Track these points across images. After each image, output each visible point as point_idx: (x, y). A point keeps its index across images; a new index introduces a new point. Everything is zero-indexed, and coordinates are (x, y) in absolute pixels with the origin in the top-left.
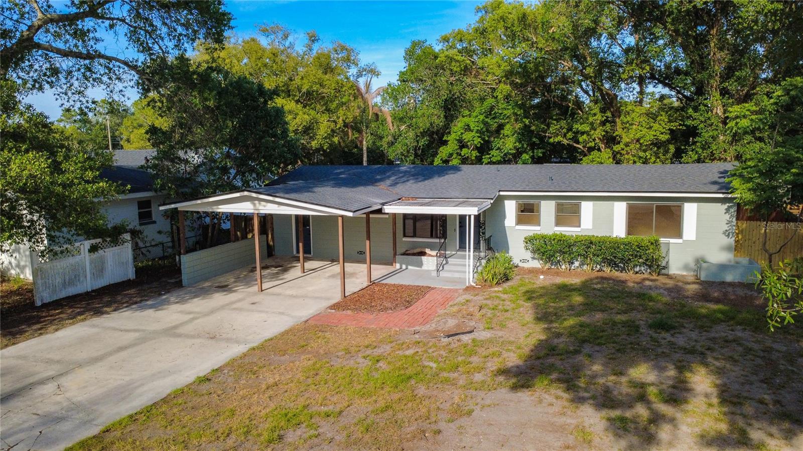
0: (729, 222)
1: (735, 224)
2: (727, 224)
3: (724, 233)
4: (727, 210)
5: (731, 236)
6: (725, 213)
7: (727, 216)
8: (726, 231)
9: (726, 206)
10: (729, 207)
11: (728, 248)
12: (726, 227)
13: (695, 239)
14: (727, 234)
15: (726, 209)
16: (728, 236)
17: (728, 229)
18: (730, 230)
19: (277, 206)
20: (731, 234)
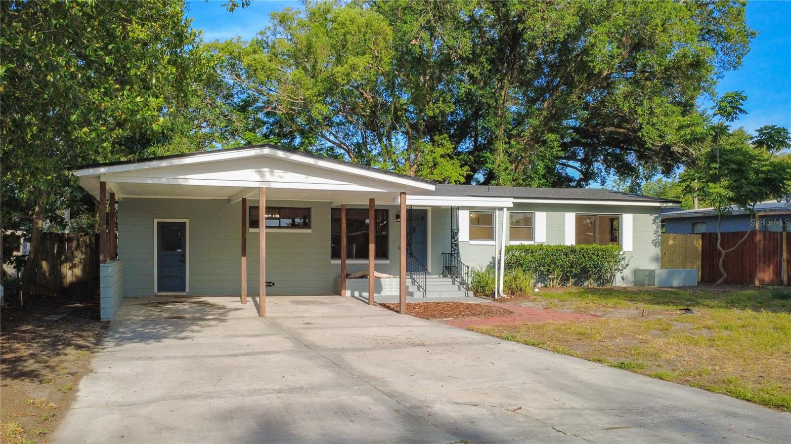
0: (656, 233)
1: (660, 234)
2: (655, 234)
3: (652, 243)
4: (654, 221)
5: (659, 246)
6: (652, 223)
7: (654, 227)
8: (654, 240)
9: (653, 217)
10: (656, 218)
11: (656, 259)
12: (653, 237)
13: (631, 250)
14: (654, 243)
16: (655, 245)
18: (656, 240)
19: (304, 176)
20: (657, 243)
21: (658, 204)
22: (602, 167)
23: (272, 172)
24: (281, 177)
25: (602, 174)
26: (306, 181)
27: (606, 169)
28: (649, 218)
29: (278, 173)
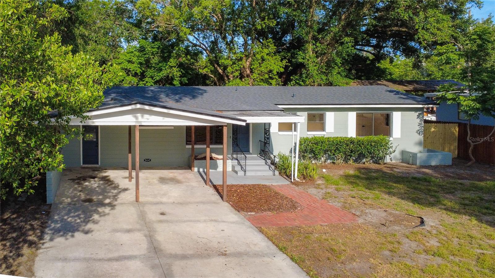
1: (423, 126)
2: (419, 125)
3: (417, 132)
5: (421, 134)
6: (417, 118)
7: (418, 120)
8: (418, 130)
9: (417, 114)
10: (420, 114)
11: (419, 143)
13: (400, 137)
14: (418, 132)
15: (418, 116)
16: (419, 134)
17: (419, 129)
18: (420, 130)
19: (162, 118)
20: (421, 132)
21: (421, 106)
22: (390, 50)
23: (142, 116)
24: (148, 119)
25: (391, 55)
26: (164, 120)
27: (393, 51)
28: (415, 114)
29: (146, 116)
